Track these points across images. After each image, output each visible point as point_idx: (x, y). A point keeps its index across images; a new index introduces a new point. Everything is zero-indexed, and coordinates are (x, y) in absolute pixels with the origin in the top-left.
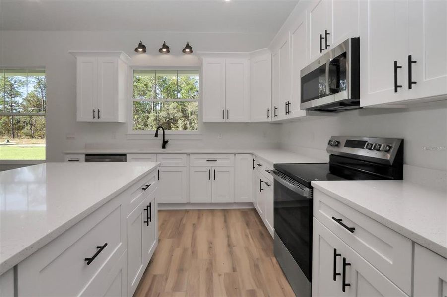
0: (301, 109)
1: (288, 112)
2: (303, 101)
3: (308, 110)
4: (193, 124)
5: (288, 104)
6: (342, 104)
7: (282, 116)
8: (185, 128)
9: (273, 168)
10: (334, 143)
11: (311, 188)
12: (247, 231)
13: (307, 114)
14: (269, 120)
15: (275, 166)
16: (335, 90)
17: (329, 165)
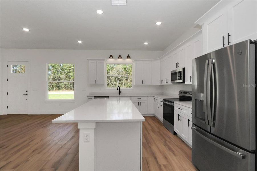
0: (171, 82)
1: (167, 83)
2: (172, 80)
3: (173, 83)
4: (112, 82)
5: (167, 80)
6: (182, 83)
7: (164, 83)
8: (108, 84)
9: (163, 100)
10: (181, 92)
11: (174, 103)
12: (154, 121)
13: (173, 84)
14: (160, 84)
15: (163, 99)
16: (179, 79)
17: (179, 99)
